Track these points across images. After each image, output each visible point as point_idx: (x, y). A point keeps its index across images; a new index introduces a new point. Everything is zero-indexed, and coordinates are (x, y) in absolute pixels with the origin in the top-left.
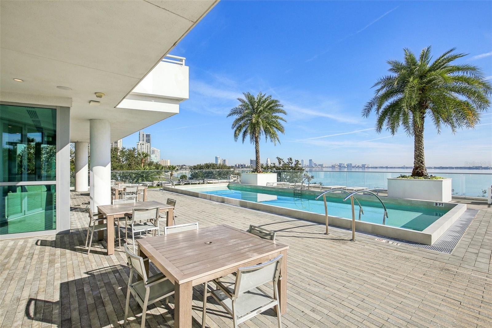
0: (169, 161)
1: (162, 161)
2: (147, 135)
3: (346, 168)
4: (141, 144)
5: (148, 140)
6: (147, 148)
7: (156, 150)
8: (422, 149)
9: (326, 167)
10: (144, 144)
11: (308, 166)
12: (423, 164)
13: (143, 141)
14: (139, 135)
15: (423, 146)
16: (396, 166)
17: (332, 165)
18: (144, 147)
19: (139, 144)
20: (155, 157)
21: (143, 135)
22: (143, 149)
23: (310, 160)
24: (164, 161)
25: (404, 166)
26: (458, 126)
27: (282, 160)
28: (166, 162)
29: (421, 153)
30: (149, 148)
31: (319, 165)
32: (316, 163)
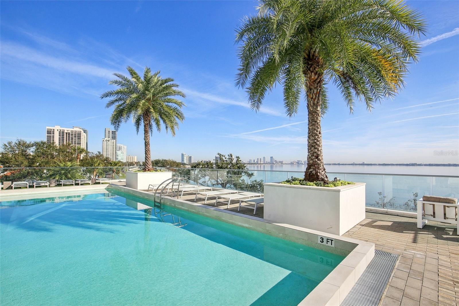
0: (136, 157)
1: (129, 157)
2: (112, 132)
3: (304, 164)
4: (106, 141)
5: (114, 136)
6: (112, 145)
7: (122, 146)
8: (317, 135)
9: (285, 164)
10: (109, 141)
11: (269, 162)
12: (319, 160)
13: (109, 137)
14: (105, 131)
15: (319, 130)
16: (347, 163)
17: (291, 162)
18: (110, 143)
19: (105, 140)
20: (121, 153)
21: (109, 131)
22: (108, 146)
23: (272, 157)
24: (131, 157)
25: (354, 163)
26: (374, 97)
27: (224, 156)
28: (133, 158)
29: (316, 141)
30: (115, 145)
31: (280, 162)
32: (277, 160)
